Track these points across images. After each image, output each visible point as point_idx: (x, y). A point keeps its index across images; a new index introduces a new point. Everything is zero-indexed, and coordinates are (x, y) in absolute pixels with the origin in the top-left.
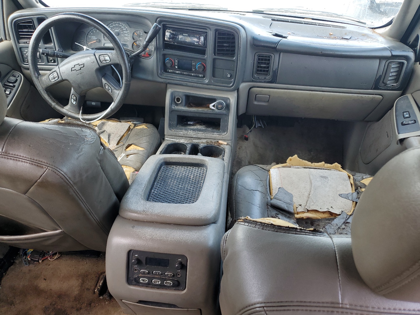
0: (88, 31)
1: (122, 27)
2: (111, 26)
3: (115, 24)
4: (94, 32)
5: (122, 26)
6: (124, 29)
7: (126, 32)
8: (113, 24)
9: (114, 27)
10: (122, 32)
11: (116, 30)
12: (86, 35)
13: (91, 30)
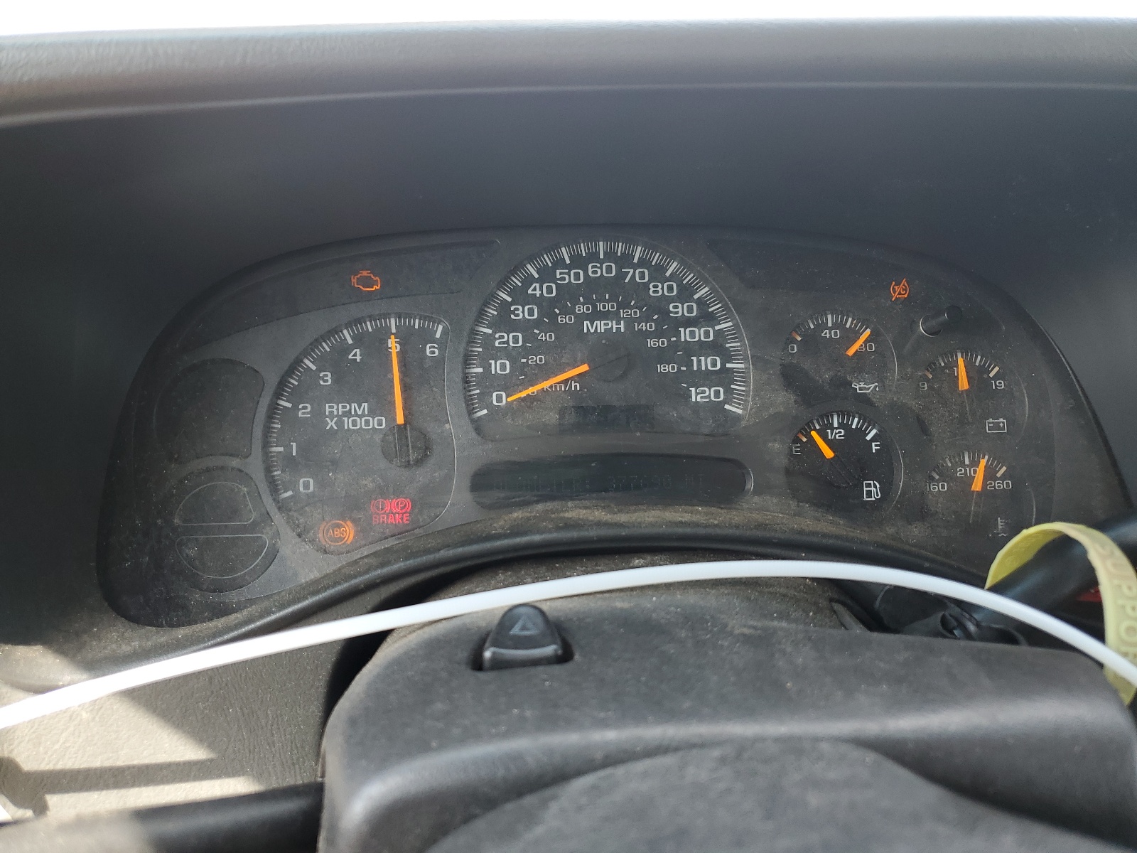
0: (291, 356)
1: (658, 290)
2: (535, 290)
3: (579, 262)
4: (356, 355)
5: (658, 273)
6: (680, 310)
7: (700, 334)
8: (559, 263)
9: (568, 294)
10: (658, 334)
11: (600, 326)
12: (265, 401)
13: (316, 343)
